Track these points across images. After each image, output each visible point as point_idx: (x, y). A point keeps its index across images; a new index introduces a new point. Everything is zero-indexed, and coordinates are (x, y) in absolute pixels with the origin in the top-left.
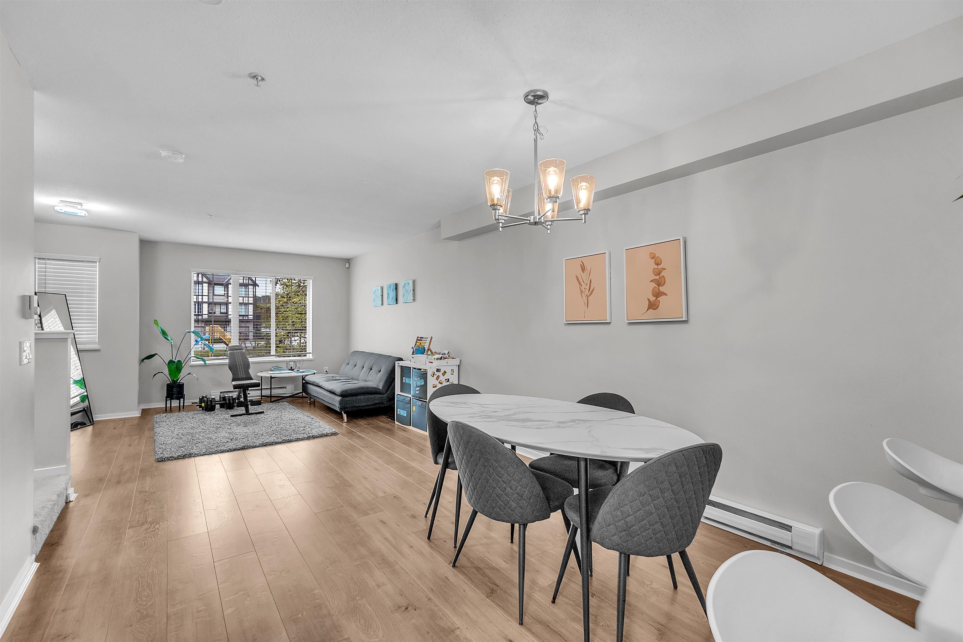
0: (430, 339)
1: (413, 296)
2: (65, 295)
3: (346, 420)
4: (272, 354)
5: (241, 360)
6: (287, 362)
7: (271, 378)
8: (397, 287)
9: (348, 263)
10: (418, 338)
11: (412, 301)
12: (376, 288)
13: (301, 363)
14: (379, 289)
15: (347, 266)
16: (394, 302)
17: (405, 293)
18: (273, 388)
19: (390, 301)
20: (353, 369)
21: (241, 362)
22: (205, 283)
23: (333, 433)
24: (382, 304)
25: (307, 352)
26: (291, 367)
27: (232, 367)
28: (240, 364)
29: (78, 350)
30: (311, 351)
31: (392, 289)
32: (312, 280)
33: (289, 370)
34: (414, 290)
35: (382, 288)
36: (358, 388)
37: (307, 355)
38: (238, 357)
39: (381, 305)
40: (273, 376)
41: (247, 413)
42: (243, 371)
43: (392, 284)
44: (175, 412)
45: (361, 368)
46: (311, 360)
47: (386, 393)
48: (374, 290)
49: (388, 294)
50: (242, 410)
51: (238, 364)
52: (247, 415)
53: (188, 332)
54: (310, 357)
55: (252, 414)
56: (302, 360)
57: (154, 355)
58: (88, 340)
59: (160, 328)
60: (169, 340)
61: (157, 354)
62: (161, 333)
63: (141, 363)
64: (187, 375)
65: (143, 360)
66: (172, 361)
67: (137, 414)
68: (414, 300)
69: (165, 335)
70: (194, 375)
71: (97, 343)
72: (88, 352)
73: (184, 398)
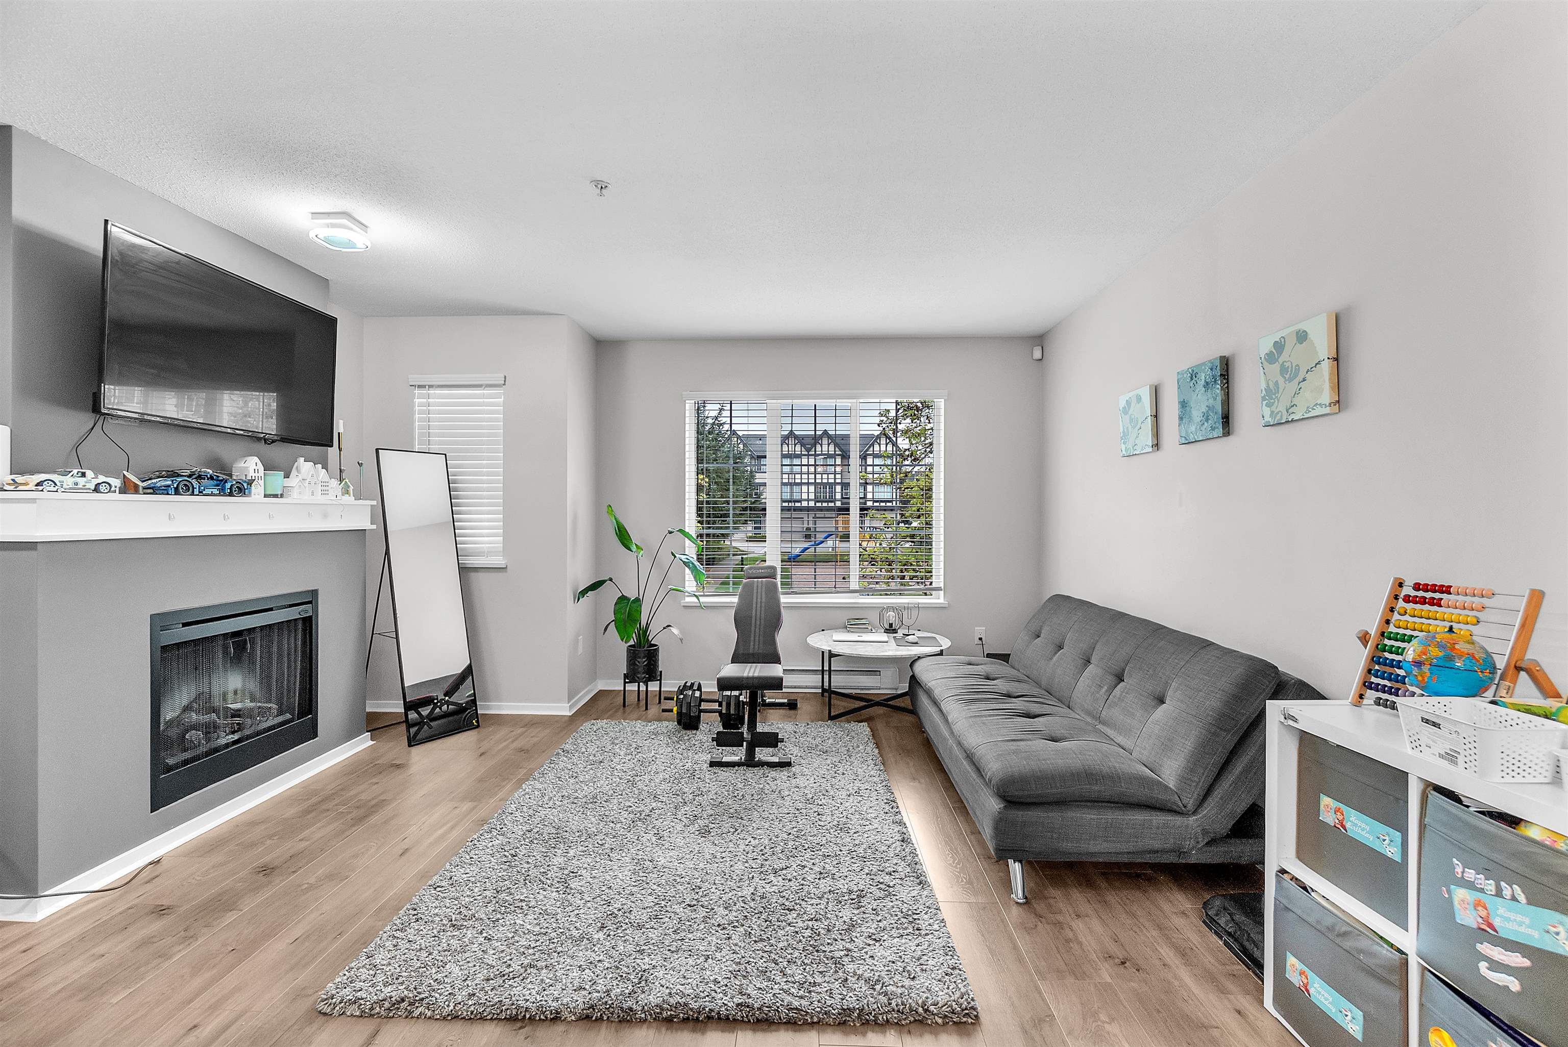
0: (1525, 600)
1: (1332, 388)
2: (445, 455)
3: (1018, 894)
4: (852, 587)
5: (763, 605)
6: (883, 609)
8: (1227, 371)
9: (1040, 348)
10: (1401, 585)
11: (1327, 410)
12: (1131, 394)
13: (915, 613)
14: (1146, 395)
15: (1037, 354)
16: (1213, 429)
17: (1276, 384)
19: (1193, 428)
20: (1051, 659)
21: (763, 612)
22: (839, 455)
24: (1157, 446)
25: (934, 585)
26: (891, 625)
27: (742, 621)
28: (758, 616)
29: (460, 566)
30: (942, 585)
31: (1203, 382)
32: (943, 400)
33: (888, 631)
34: (1336, 359)
35: (1156, 392)
36: (1073, 775)
37: (933, 593)
38: (759, 597)
39: (1151, 450)
40: (838, 649)
41: (750, 762)
43: (1204, 364)
45: (1080, 661)
46: (941, 608)
47: (1195, 812)
48: (1122, 403)
49: (1184, 404)
51: (756, 610)
52: (748, 766)
53: (670, 533)
54: (939, 599)
55: (762, 764)
56: (918, 607)
57: (604, 582)
58: (483, 547)
59: (617, 521)
60: (632, 549)
61: (611, 580)
62: (617, 534)
63: (581, 599)
64: (664, 628)
65: (584, 593)
66: (623, 598)
67: (564, 710)
68: (1338, 405)
69: (623, 536)
70: (675, 631)
71: (501, 554)
72: (489, 572)
73: (660, 680)
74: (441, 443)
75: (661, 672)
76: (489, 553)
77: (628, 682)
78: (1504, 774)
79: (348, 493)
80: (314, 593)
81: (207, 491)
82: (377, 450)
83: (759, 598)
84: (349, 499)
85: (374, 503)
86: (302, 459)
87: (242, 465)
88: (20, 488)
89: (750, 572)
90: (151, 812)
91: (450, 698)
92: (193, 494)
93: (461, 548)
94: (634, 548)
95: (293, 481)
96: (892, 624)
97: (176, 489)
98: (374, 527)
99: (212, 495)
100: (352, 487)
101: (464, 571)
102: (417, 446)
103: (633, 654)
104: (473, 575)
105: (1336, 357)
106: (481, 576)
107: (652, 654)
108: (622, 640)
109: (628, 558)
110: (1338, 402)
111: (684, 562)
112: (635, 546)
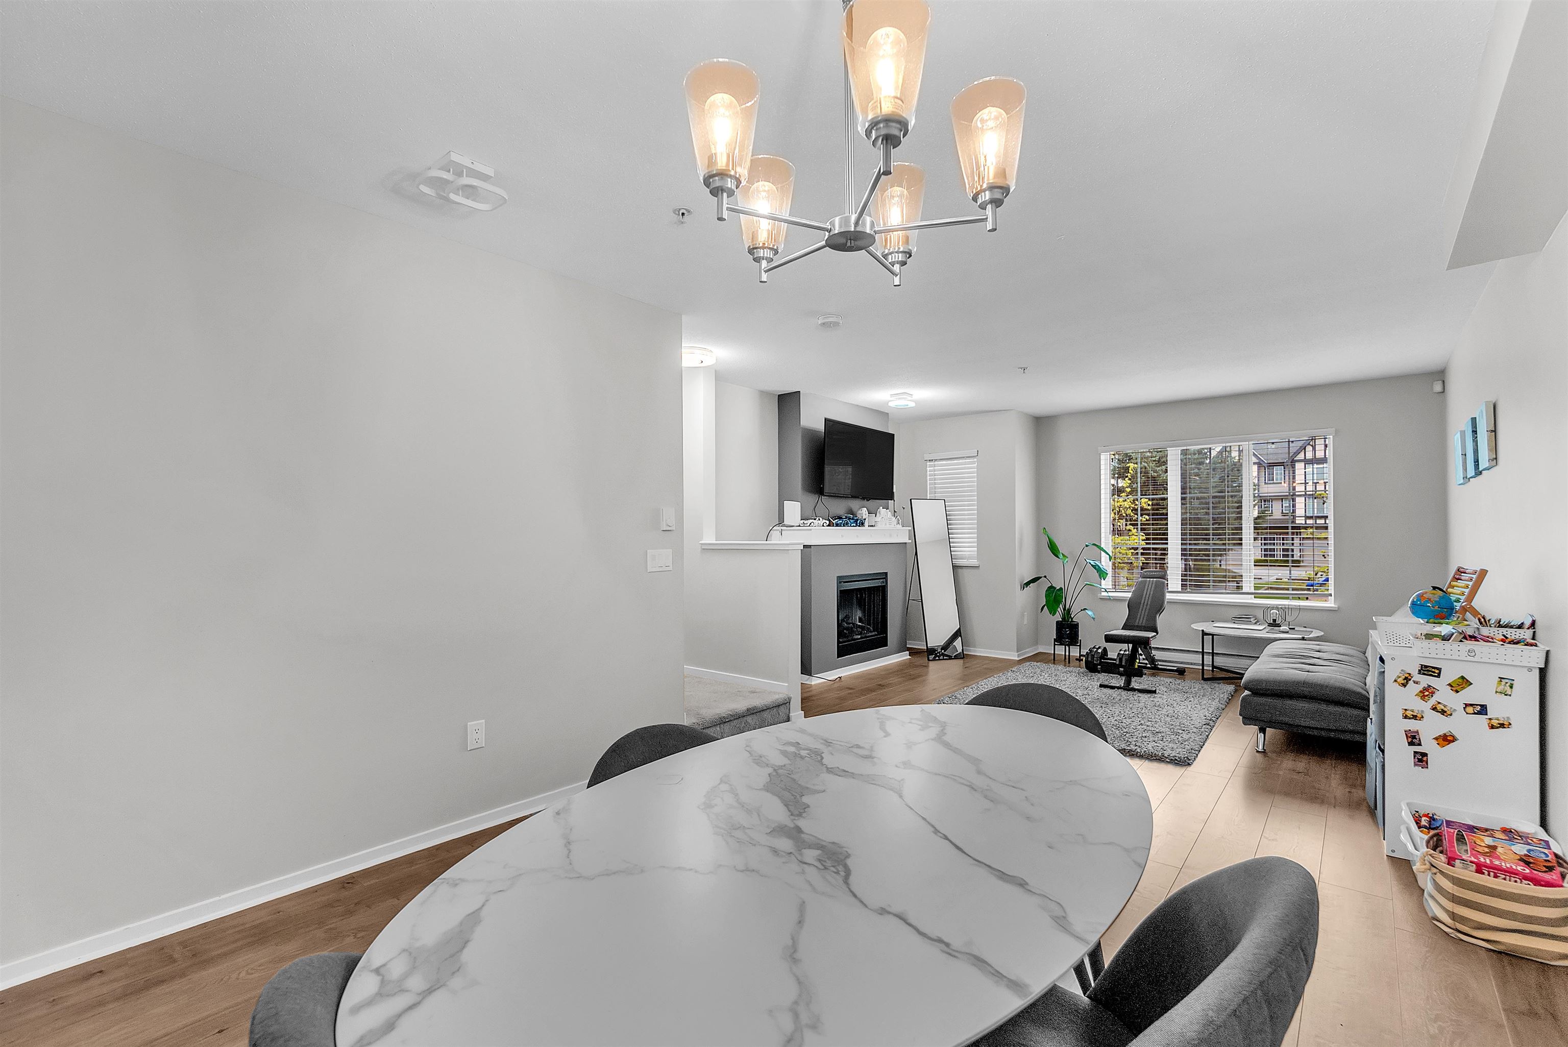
1: (1493, 450)
2: (944, 499)
3: (1260, 747)
4: (1244, 590)
5: (1150, 596)
7: (1204, 634)
8: (1475, 428)
9: (1441, 382)
11: (1492, 464)
12: (1457, 435)
13: (1295, 613)
15: (1438, 387)
18: (1206, 652)
19: (1471, 467)
21: (1150, 600)
23: (1176, 760)
24: (1465, 477)
25: (1329, 591)
27: (1133, 606)
28: (1146, 602)
29: (953, 565)
30: (1332, 593)
31: (1471, 434)
33: (1270, 625)
34: (1495, 432)
35: (1462, 435)
37: (1329, 598)
38: (1148, 590)
39: (1464, 481)
41: (1127, 687)
42: (1146, 614)
43: (1469, 422)
44: (1059, 663)
46: (1329, 610)
49: (1469, 448)
50: (1120, 681)
51: (1145, 600)
52: (1124, 689)
53: (1087, 546)
54: (1330, 603)
55: (1133, 690)
56: (1300, 609)
57: (1041, 578)
58: (965, 554)
59: (1049, 539)
60: (1059, 556)
61: (1045, 577)
62: (1049, 546)
63: (1025, 588)
64: (1082, 610)
65: (1028, 584)
66: (1051, 587)
67: (1014, 657)
68: (1495, 461)
69: (1054, 549)
70: (1090, 613)
71: (976, 558)
72: (967, 569)
73: (1080, 646)
74: (941, 493)
75: (1080, 640)
76: (970, 558)
77: (1057, 645)
78: (1389, 642)
79: (899, 523)
80: (886, 574)
81: (852, 525)
82: (911, 500)
83: (1149, 592)
84: (900, 526)
85: (910, 528)
86: (881, 507)
87: (860, 512)
88: (805, 525)
89: (1145, 574)
90: (838, 658)
91: (944, 652)
92: (848, 526)
93: (954, 554)
94: (1061, 556)
95: (878, 518)
96: (1275, 620)
97: (844, 524)
98: (910, 541)
99: (854, 526)
100: (900, 521)
101: (955, 567)
102: (928, 495)
103: (1060, 626)
104: (960, 570)
105: (1493, 429)
106: (965, 571)
107: (1074, 627)
108: (1051, 614)
109: (1057, 563)
110: (1496, 458)
111: (1092, 565)
112: (1062, 555)
